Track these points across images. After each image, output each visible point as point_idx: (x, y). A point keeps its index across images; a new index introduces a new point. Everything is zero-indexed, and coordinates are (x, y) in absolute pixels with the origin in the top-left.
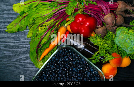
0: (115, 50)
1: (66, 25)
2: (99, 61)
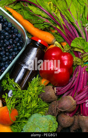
2: (5, 90)
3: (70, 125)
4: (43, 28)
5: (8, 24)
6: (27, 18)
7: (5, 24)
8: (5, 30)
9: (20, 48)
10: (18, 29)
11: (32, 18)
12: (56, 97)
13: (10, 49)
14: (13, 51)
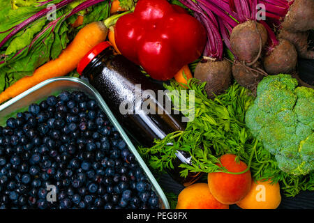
0: (235, 146)
1: (107, 22)
2: (172, 166)
3: (294, 52)
4: (66, 39)
5: (31, 113)
6: (32, 68)
7: (29, 119)
8: (41, 123)
9: (92, 104)
10: (50, 95)
11: (34, 57)
12: (224, 62)
13: (87, 125)
14: (94, 121)
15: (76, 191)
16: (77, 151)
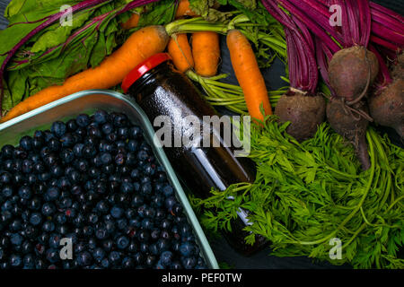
1: (169, 27)
2: (229, 228)
4: (112, 41)
5: (54, 133)
6: (63, 75)
7: (51, 140)
8: (65, 147)
9: (135, 132)
10: (82, 112)
11: (68, 60)
12: (318, 98)
13: (125, 159)
14: (135, 153)
15: (99, 244)
16: (108, 191)
